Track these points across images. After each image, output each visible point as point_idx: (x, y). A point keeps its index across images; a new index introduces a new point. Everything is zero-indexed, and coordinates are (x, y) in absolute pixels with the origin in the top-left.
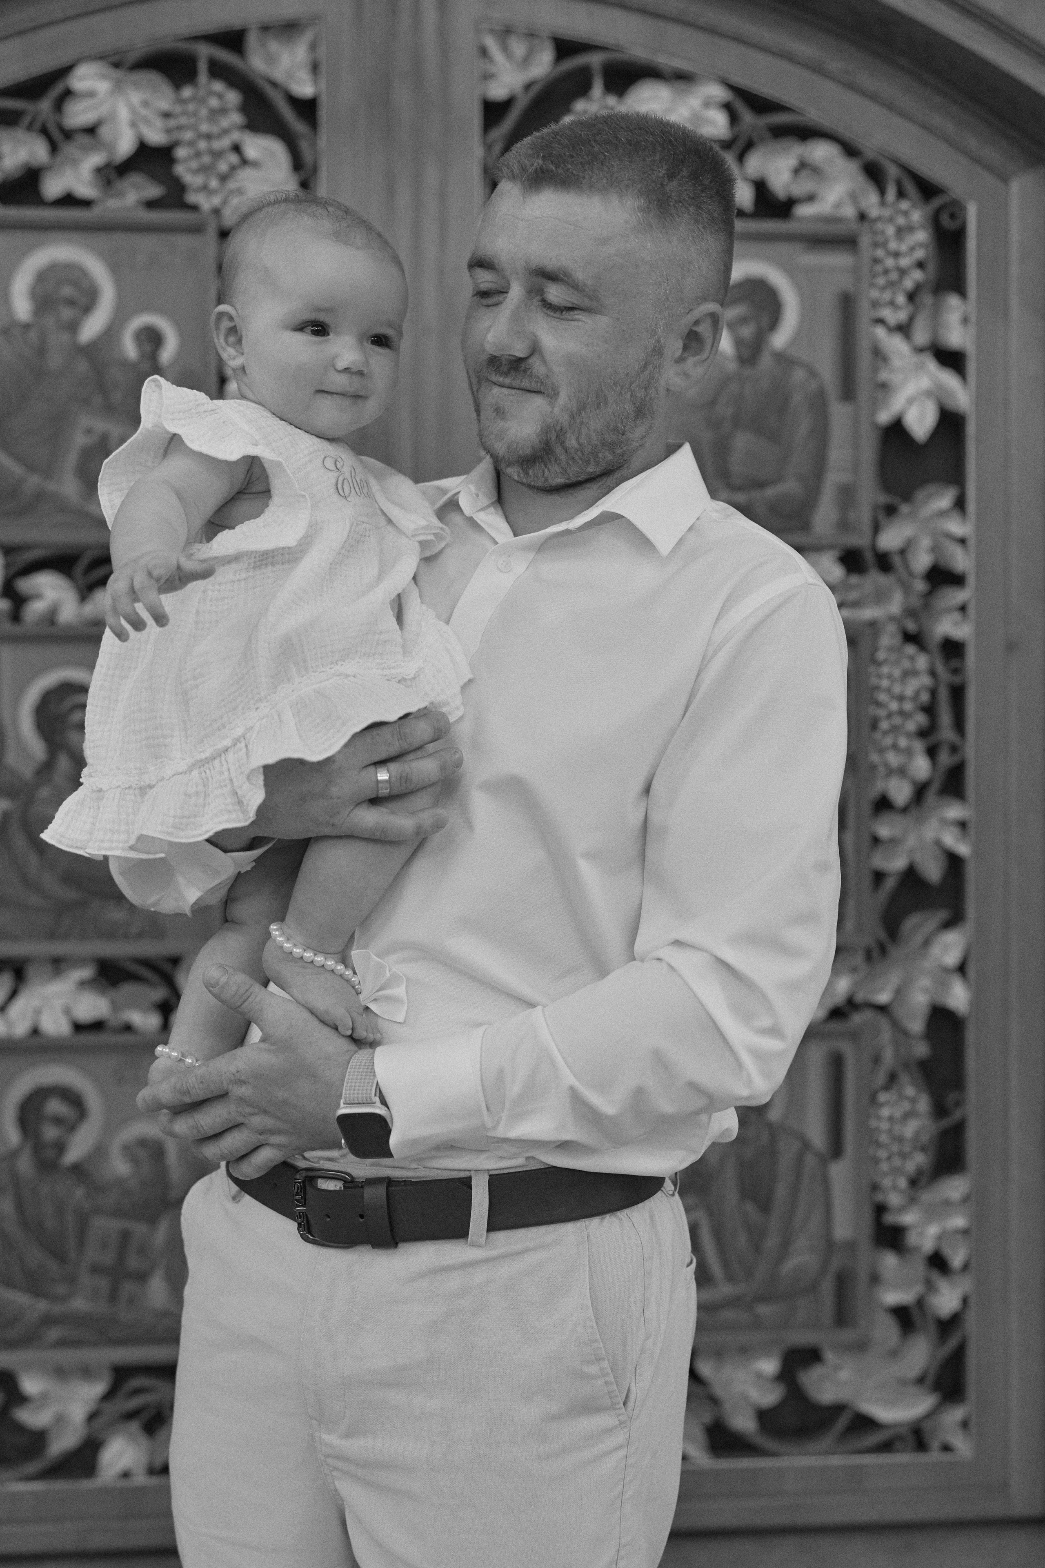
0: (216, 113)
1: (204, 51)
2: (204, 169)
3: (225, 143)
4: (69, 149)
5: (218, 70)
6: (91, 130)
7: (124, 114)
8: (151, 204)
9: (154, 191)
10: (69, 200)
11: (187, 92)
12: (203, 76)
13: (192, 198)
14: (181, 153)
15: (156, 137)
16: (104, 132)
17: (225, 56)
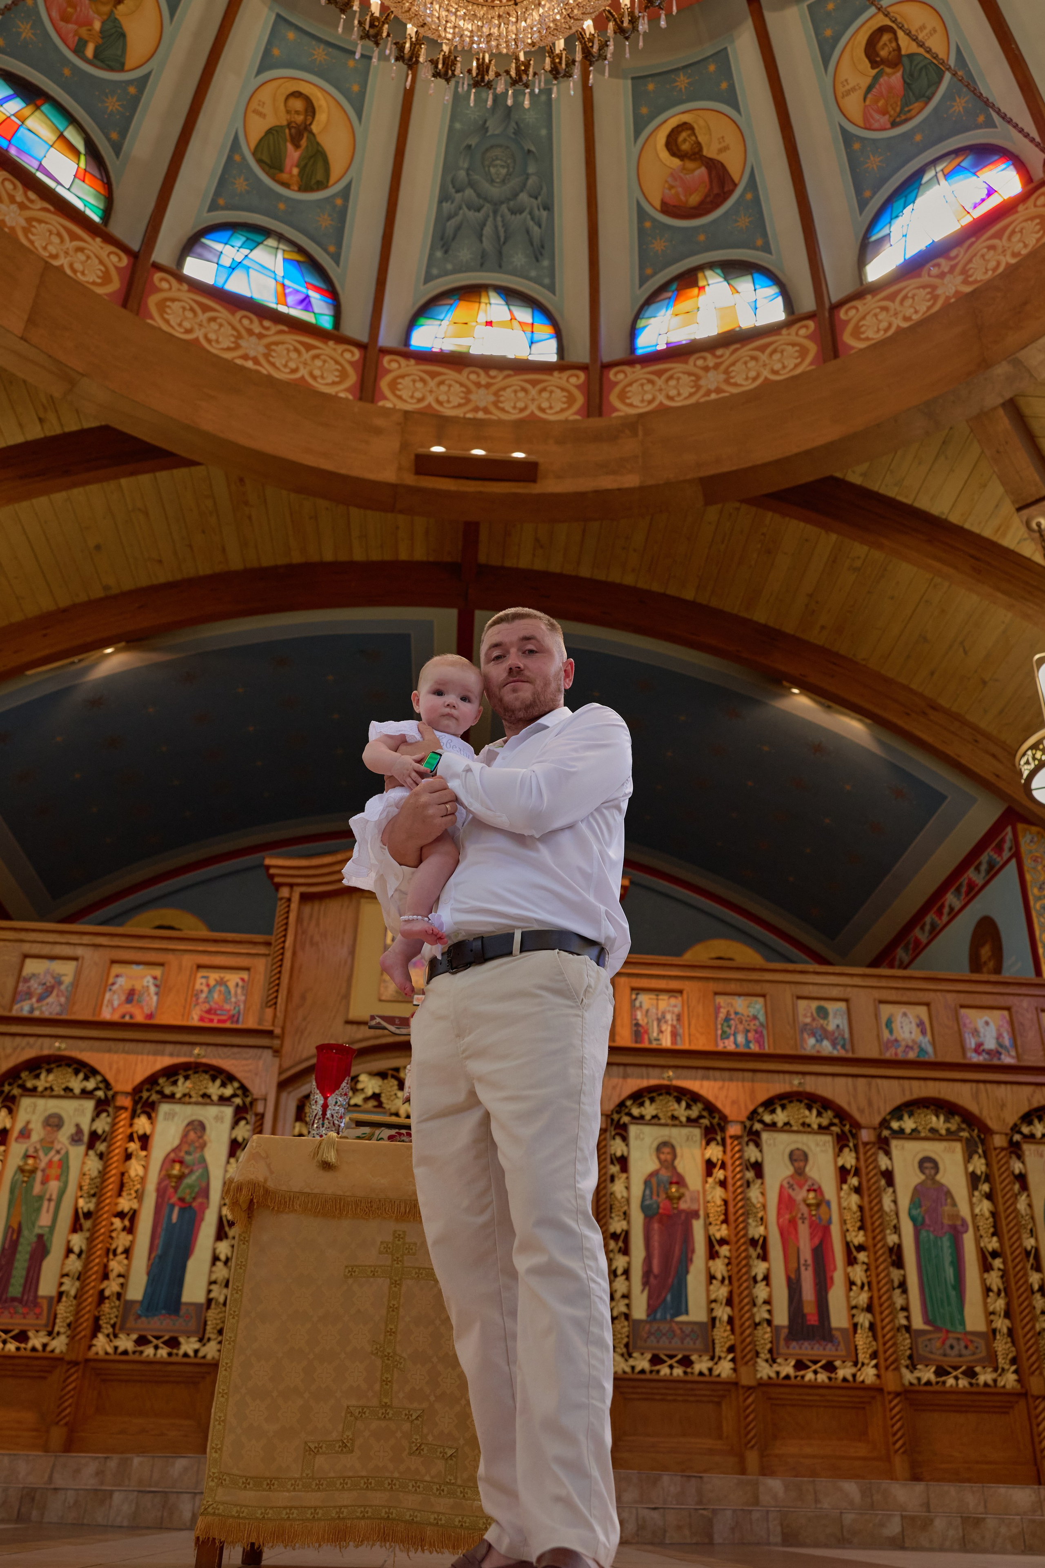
0: (392, 1086)
1: (390, 1072)
2: (388, 1099)
3: (392, 1093)
4: (358, 1094)
5: (393, 1077)
6: (362, 1090)
7: (370, 1086)
8: (375, 1107)
9: (375, 1103)
10: (356, 1105)
11: (386, 1081)
12: (389, 1077)
13: (385, 1105)
14: (383, 1095)
15: (377, 1091)
16: (366, 1090)
17: (395, 1073)
